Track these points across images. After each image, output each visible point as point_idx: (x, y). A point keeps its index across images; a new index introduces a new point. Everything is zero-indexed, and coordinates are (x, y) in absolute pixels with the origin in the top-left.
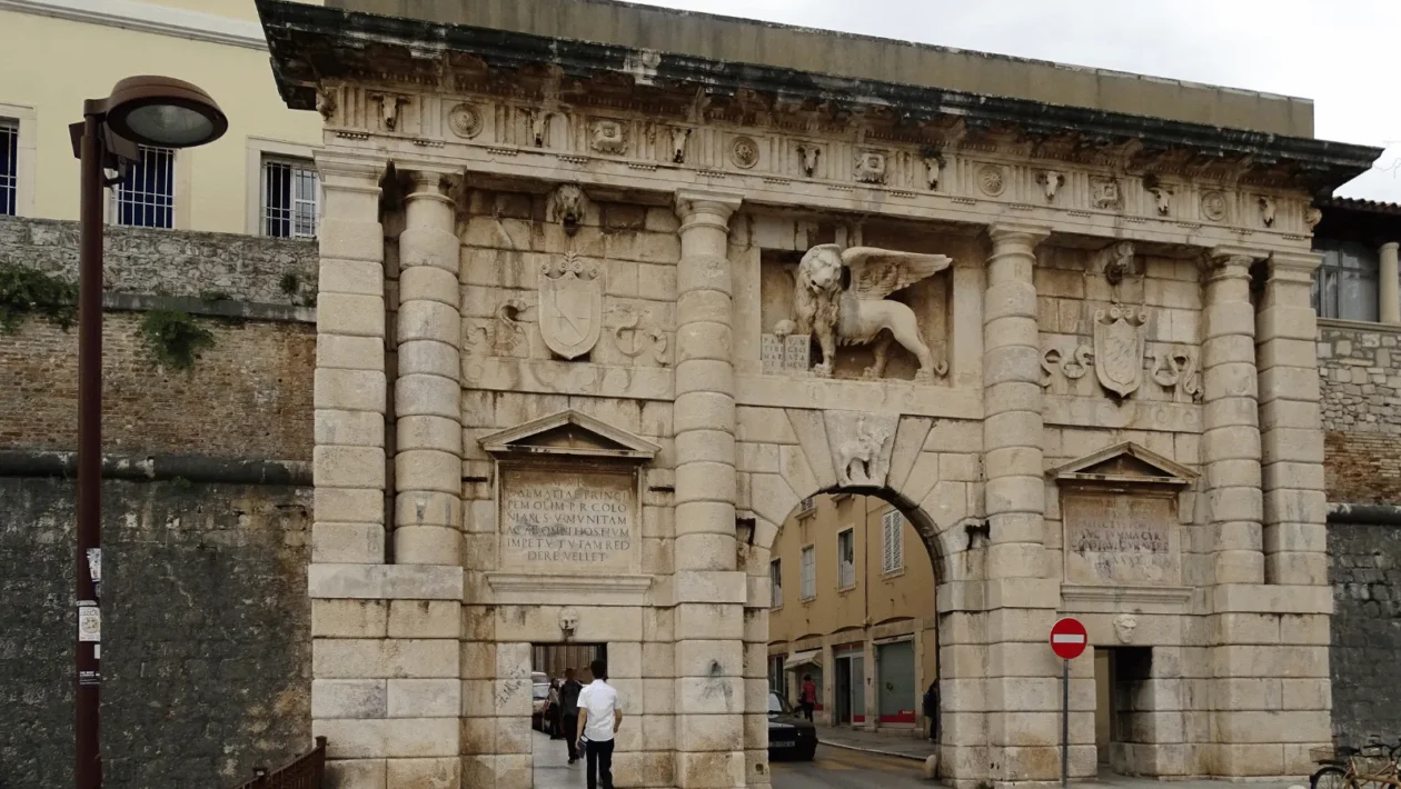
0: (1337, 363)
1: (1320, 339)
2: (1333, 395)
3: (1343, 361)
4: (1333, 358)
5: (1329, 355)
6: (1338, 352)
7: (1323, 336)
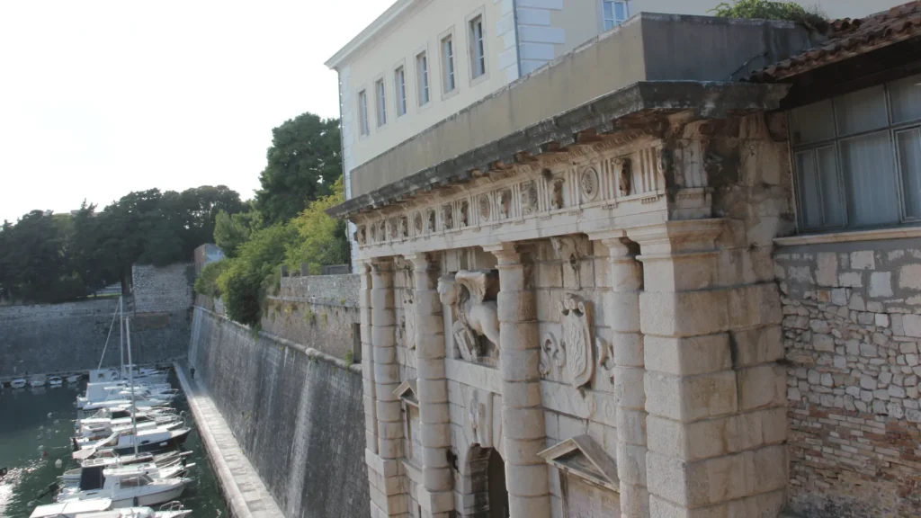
0: (903, 305)
1: (873, 267)
2: (900, 360)
3: (911, 301)
4: (895, 297)
5: (888, 292)
6: (902, 285)
7: (877, 261)
